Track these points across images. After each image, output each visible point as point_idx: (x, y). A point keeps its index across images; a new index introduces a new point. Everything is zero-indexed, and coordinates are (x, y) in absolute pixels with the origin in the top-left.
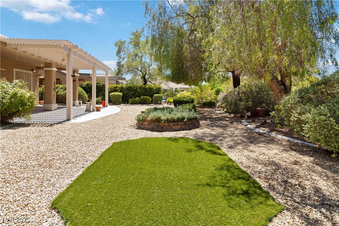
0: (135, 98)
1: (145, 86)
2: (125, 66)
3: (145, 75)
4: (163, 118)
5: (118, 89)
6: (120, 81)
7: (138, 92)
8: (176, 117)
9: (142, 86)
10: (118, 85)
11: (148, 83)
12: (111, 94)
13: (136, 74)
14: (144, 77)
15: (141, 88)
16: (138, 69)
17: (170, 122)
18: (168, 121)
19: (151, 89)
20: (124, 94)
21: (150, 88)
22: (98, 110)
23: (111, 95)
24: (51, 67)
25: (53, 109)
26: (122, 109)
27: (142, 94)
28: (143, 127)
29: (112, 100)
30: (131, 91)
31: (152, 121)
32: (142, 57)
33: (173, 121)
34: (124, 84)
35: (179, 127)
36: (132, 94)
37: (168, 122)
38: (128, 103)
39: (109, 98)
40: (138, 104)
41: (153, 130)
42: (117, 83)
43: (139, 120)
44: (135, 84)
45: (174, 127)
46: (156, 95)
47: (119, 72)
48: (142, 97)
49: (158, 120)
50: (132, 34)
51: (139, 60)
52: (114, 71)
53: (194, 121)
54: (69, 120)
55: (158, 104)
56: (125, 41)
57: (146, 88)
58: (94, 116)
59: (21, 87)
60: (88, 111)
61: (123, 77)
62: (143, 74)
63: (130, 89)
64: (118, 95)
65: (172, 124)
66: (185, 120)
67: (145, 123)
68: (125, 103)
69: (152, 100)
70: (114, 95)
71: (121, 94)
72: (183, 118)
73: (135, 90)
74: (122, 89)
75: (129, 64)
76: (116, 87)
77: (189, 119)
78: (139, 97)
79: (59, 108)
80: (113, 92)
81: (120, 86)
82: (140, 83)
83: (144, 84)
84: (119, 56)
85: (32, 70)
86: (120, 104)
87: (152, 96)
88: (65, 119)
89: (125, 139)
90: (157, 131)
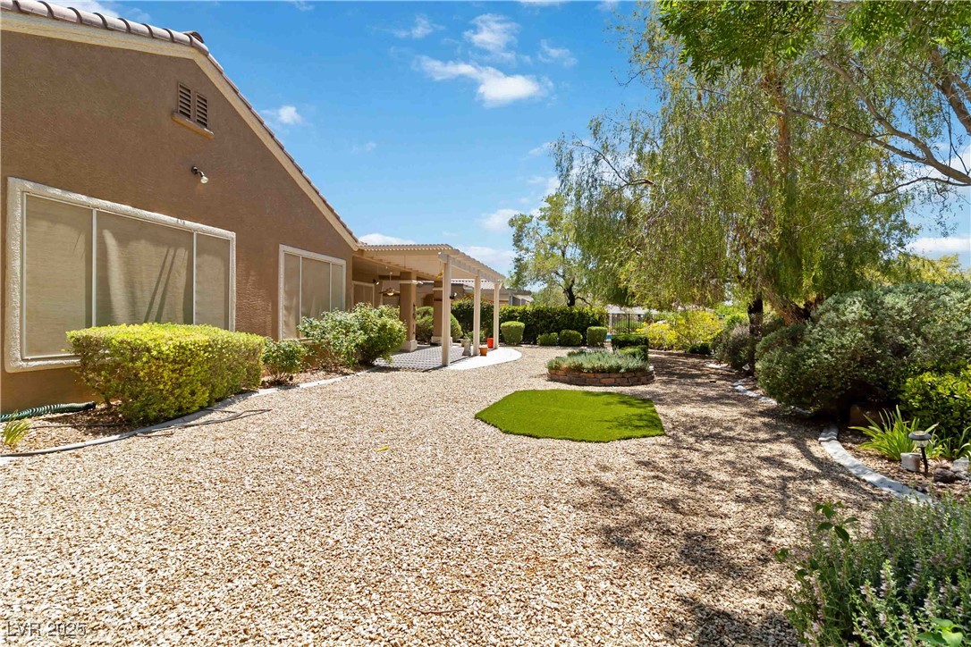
0: (549, 333)
1: (571, 310)
2: (530, 267)
3: (572, 286)
4: (587, 365)
5: (516, 314)
6: (520, 297)
7: (556, 321)
8: (606, 366)
9: (565, 310)
10: (516, 307)
11: (578, 301)
12: (502, 324)
13: (552, 283)
14: (569, 291)
15: (563, 313)
16: (557, 274)
17: (598, 371)
18: (594, 370)
19: (582, 315)
20: (529, 325)
21: (580, 313)
22: (483, 353)
23: (504, 327)
24: (410, 279)
25: (412, 349)
26: (524, 353)
27: (565, 325)
28: (557, 377)
29: (505, 336)
30: (542, 319)
31: (569, 370)
32: (565, 247)
33: (603, 371)
34: (528, 304)
35: (613, 380)
36: (545, 326)
37: (594, 372)
38: (535, 343)
39: (500, 332)
40: (555, 345)
41: (570, 383)
42: (515, 302)
43: (551, 368)
44: (551, 304)
45: (603, 380)
46: (594, 328)
47: (519, 279)
48: (564, 332)
49: (579, 368)
50: (547, 201)
51: (560, 254)
52: (508, 276)
53: (639, 374)
54: (445, 365)
55: (598, 346)
56: (532, 217)
57: (572, 314)
58: (477, 362)
59: (390, 316)
60: (467, 354)
61: (526, 289)
62: (567, 283)
63: (539, 314)
64: (516, 327)
65: (600, 376)
66: (622, 370)
67: (560, 373)
68: (529, 344)
69: (585, 338)
70: (509, 326)
71: (522, 325)
72: (619, 368)
73: (549, 317)
74: (524, 316)
75: (538, 266)
76: (513, 311)
77: (628, 370)
78: (558, 331)
79: (419, 349)
80: (507, 321)
81: (521, 308)
82: (563, 301)
83: (569, 305)
84: (518, 246)
85: (374, 282)
86: (519, 344)
87: (583, 331)
88: (440, 364)
89: (531, 388)
90: (577, 385)
